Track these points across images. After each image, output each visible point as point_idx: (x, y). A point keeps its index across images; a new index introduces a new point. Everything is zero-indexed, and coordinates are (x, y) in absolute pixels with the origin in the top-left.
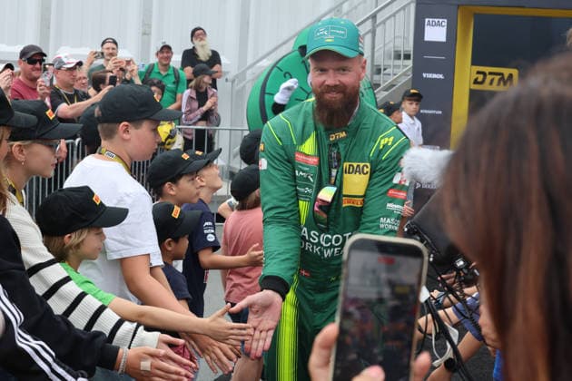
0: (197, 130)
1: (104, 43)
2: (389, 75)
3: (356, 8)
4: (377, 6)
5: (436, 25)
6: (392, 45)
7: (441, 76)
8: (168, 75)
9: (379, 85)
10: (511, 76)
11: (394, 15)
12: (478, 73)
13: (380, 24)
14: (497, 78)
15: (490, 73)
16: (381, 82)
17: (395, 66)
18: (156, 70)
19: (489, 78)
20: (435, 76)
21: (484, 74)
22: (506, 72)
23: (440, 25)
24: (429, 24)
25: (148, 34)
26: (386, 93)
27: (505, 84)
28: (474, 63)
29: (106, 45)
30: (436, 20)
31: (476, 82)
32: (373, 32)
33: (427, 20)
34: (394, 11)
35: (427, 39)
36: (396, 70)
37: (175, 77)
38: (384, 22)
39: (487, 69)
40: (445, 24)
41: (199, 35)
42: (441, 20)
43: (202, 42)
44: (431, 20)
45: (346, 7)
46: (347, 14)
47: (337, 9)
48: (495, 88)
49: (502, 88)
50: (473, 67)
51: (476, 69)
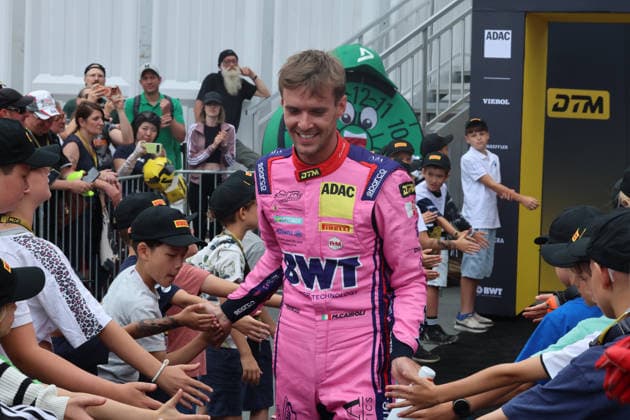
1: (88, 69)
2: (447, 102)
3: (406, 19)
4: (432, 14)
5: (498, 38)
6: (449, 65)
7: (506, 102)
9: (434, 115)
10: (600, 100)
11: (450, 27)
12: (559, 96)
13: (433, 39)
14: (582, 103)
15: (574, 97)
16: (437, 112)
17: (453, 91)
18: (144, 101)
19: (572, 103)
20: (499, 102)
21: (565, 97)
22: (594, 95)
23: (503, 37)
24: (489, 37)
25: (147, 57)
26: (444, 124)
27: (593, 111)
28: (550, 84)
29: (91, 71)
30: (498, 32)
31: (556, 108)
32: (425, 48)
33: (486, 32)
34: (452, 21)
35: (487, 55)
36: (454, 96)
38: (438, 36)
39: (569, 92)
40: (509, 36)
41: (229, 61)
42: (504, 32)
43: (232, 72)
44: (492, 31)
45: (394, 18)
46: (395, 27)
47: (383, 21)
48: (580, 115)
49: (589, 115)
50: (550, 90)
51: (553, 92)
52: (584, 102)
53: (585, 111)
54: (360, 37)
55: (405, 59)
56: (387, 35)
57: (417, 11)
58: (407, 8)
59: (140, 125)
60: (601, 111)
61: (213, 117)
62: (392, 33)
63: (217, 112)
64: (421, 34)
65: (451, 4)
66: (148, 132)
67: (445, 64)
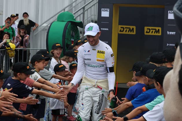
0: (20, 50)
3: (78, 5)
4: (85, 4)
5: (105, 11)
6: (90, 18)
7: (107, 29)
8: (10, 29)
11: (91, 7)
12: (121, 28)
13: (86, 11)
14: (128, 29)
20: (105, 29)
21: (123, 28)
22: (131, 27)
23: (107, 11)
24: (103, 11)
25: (2, 15)
27: (131, 32)
28: (120, 24)
30: (105, 9)
32: (83, 13)
33: (102, 9)
34: (91, 5)
35: (102, 16)
37: (12, 30)
38: (87, 10)
40: (109, 10)
42: (107, 9)
43: (25, 19)
44: (104, 9)
45: (74, 4)
46: (74, 7)
47: (71, 5)
48: (127, 33)
49: (130, 33)
50: (119, 26)
51: (120, 26)
52: (129, 29)
53: (129, 32)
54: (64, 10)
55: (78, 16)
56: (72, 9)
57: (81, 2)
58: (78, 2)
59: (4, 35)
60: (133, 32)
61: (23, 33)
62: (73, 9)
63: (24, 31)
64: (82, 9)
65: (91, 1)
66: (7, 37)
67: (89, 17)
